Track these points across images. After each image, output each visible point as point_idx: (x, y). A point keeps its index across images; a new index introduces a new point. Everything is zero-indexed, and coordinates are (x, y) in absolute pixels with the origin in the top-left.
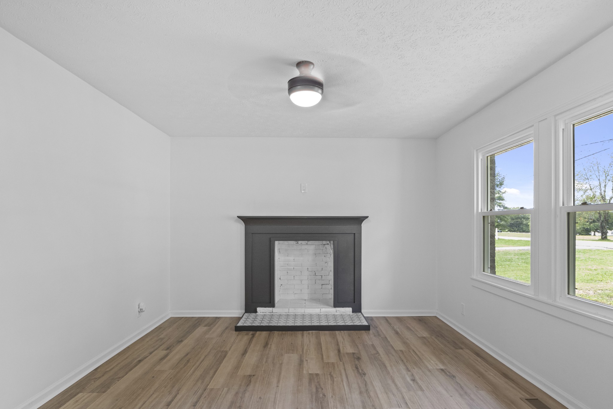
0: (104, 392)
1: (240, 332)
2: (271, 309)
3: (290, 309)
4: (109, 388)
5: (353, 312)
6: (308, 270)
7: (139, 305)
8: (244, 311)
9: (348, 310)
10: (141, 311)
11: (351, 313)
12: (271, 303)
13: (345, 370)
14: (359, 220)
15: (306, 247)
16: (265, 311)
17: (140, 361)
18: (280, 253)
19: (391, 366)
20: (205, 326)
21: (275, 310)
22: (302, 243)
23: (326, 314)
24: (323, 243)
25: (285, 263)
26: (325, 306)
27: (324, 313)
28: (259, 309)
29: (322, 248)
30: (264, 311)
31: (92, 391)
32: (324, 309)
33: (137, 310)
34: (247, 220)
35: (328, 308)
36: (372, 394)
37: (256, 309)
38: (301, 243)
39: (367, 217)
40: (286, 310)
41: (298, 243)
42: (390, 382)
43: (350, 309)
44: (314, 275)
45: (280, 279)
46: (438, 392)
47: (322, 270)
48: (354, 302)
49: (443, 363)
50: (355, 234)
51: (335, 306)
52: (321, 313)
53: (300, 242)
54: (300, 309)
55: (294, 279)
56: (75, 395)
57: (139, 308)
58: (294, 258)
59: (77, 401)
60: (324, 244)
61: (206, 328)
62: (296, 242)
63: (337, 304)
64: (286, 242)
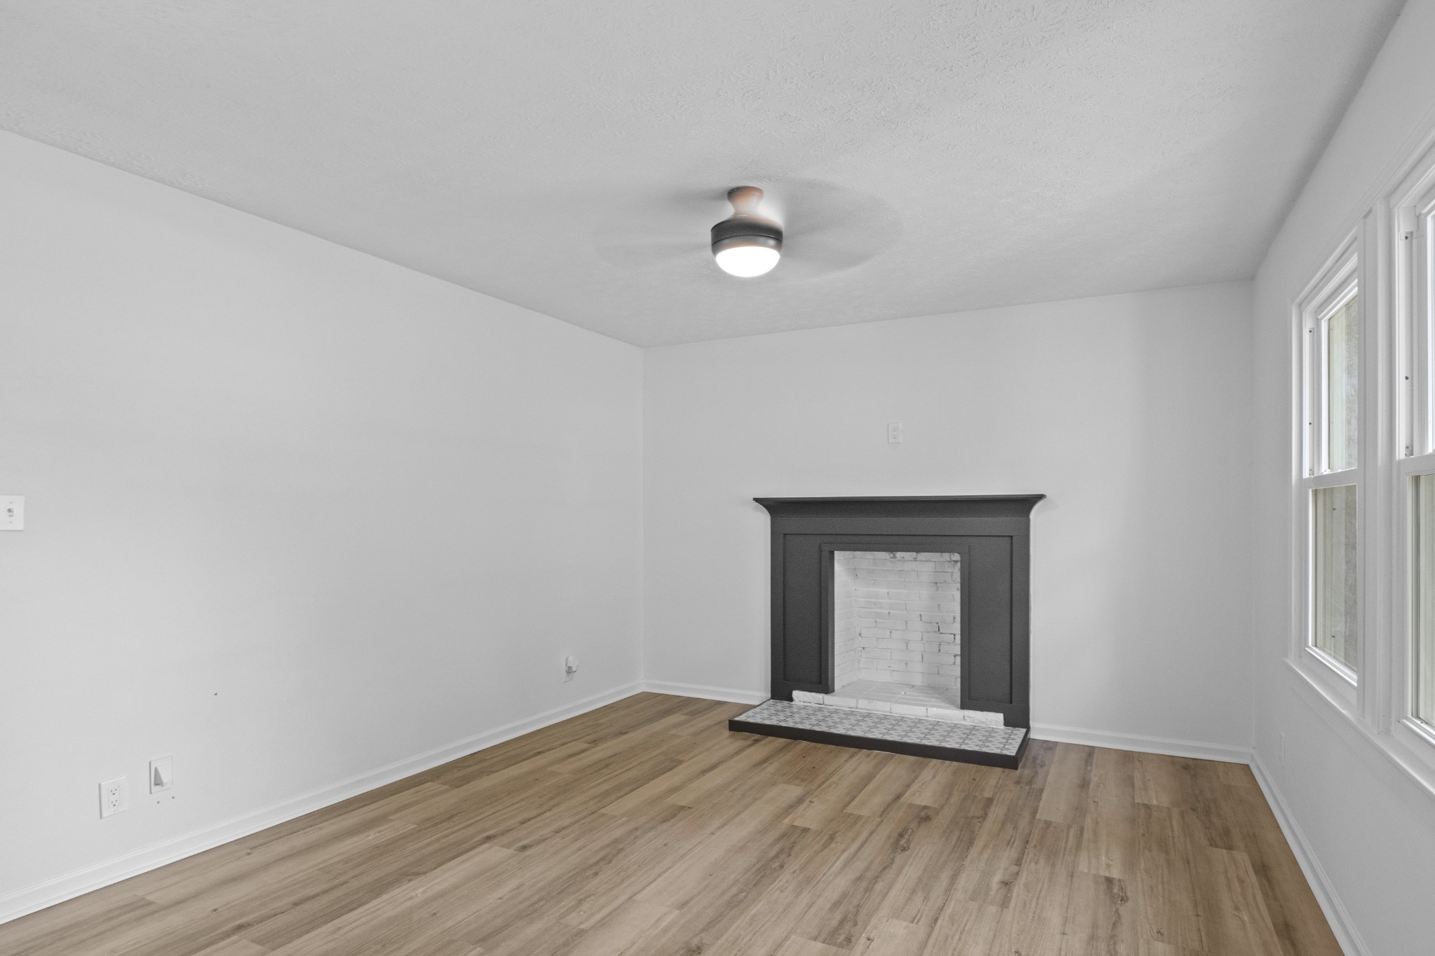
0: (458, 787)
1: (736, 733)
2: (820, 696)
3: (860, 701)
4: (468, 782)
5: (1007, 724)
6: (921, 620)
7: (567, 660)
8: (769, 695)
9: (995, 719)
10: (569, 671)
11: (1002, 727)
12: (823, 683)
13: (872, 833)
14: (1024, 504)
15: (914, 565)
16: (809, 700)
17: (540, 753)
18: (858, 578)
19: (985, 847)
20: (685, 714)
21: (827, 699)
22: (905, 557)
23: (938, 720)
24: (953, 559)
25: (869, 600)
26: (944, 705)
27: (935, 718)
28: (796, 694)
29: (950, 570)
30: (806, 699)
31: (445, 783)
32: (935, 709)
33: (564, 668)
34: (776, 507)
35: (948, 708)
36: (879, 887)
37: (791, 694)
38: (902, 556)
39: (1040, 497)
40: (852, 703)
41: (895, 557)
42: (945, 876)
43: (1000, 717)
44: (935, 632)
45: (860, 635)
46: (1039, 917)
47: (954, 622)
48: (1011, 703)
49: (1130, 866)
50: (1012, 537)
51: (964, 706)
52: (927, 716)
53: (899, 555)
54: (881, 703)
55: (891, 637)
56: (421, 784)
57: (567, 664)
58: (887, 591)
59: (418, 792)
60: (954, 561)
61: (683, 718)
62: (892, 555)
63: (970, 700)
64: (869, 555)
